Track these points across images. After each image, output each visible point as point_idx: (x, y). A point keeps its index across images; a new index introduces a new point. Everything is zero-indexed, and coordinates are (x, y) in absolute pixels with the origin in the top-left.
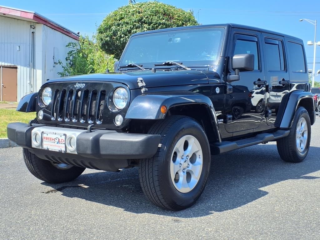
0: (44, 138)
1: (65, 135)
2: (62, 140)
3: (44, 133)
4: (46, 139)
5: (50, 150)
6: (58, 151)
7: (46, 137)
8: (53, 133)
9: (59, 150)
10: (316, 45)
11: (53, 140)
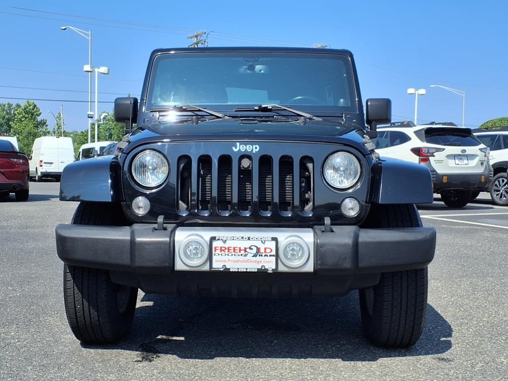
0: (215, 250)
1: (275, 239)
2: (265, 249)
3: (217, 238)
4: (221, 250)
5: (231, 270)
6: (256, 271)
7: (220, 246)
8: (242, 238)
9: (258, 269)
10: (98, 72)
11: (243, 252)
